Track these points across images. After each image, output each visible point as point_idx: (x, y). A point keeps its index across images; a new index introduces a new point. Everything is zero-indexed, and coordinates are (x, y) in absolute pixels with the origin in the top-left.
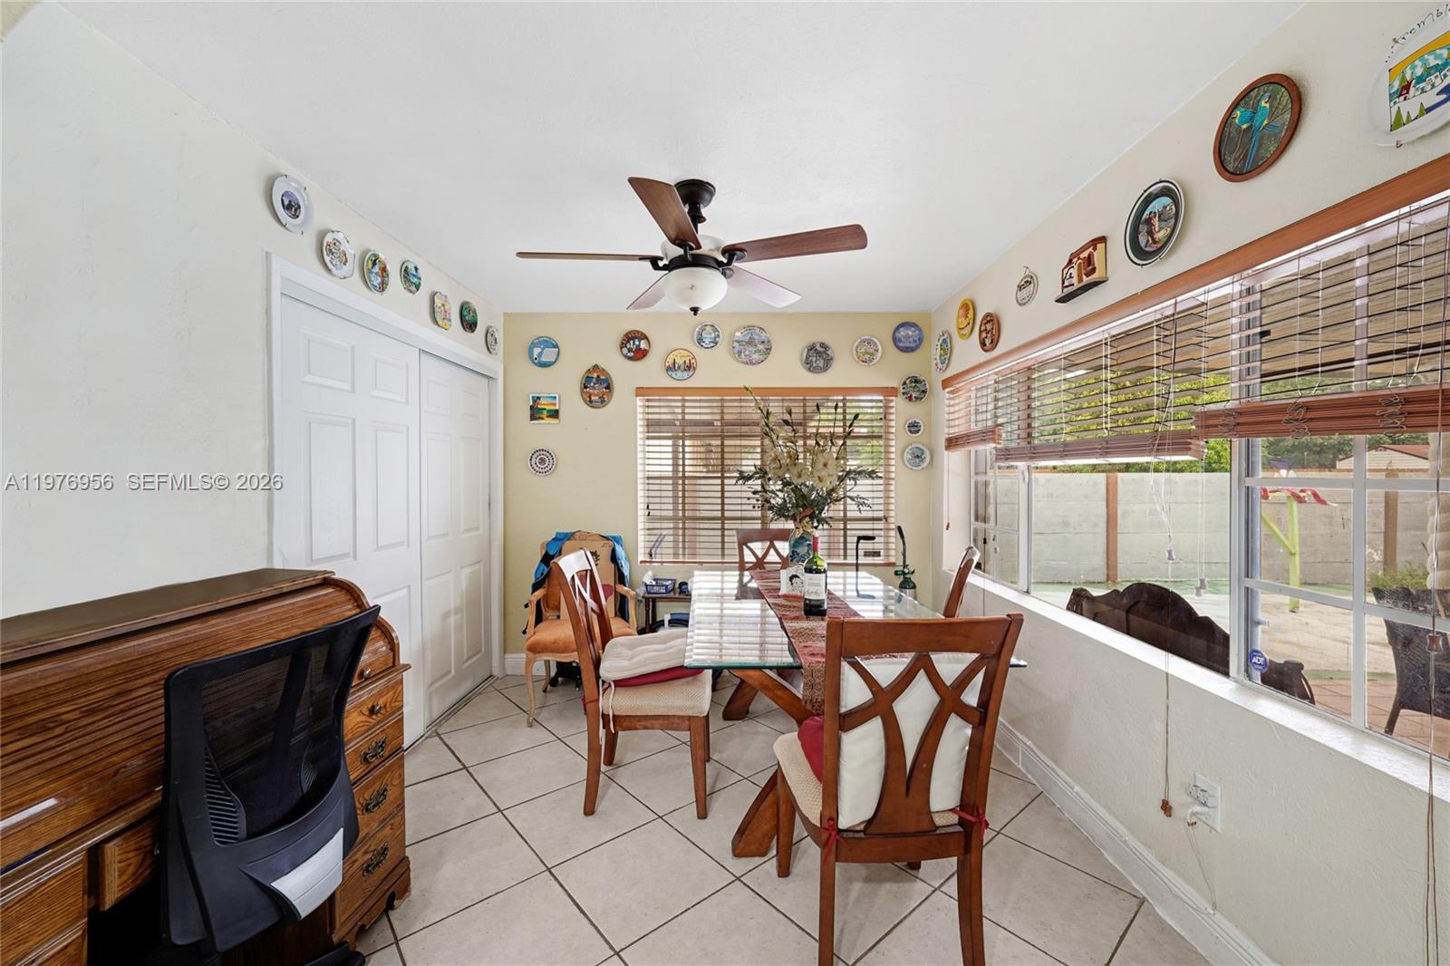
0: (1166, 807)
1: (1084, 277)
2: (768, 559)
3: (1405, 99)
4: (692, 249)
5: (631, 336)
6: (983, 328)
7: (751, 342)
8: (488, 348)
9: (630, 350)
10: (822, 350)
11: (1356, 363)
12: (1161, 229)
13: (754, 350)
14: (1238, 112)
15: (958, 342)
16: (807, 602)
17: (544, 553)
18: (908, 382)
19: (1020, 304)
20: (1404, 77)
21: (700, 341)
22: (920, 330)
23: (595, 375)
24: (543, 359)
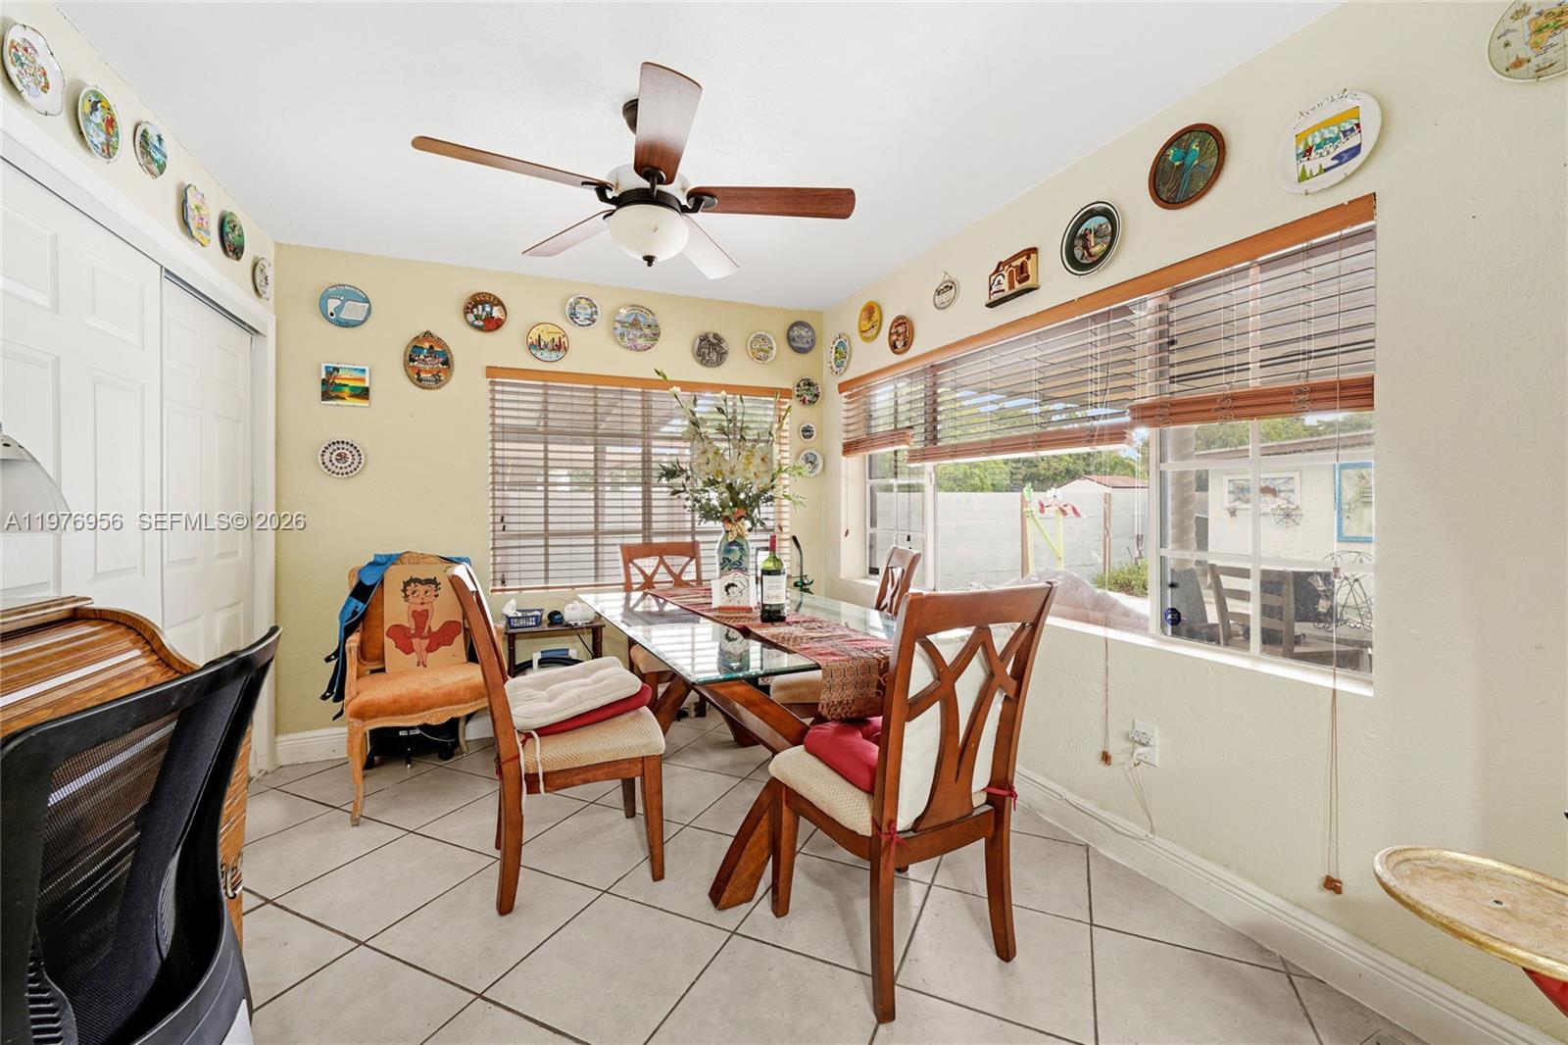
0: (1106, 758)
1: (1016, 283)
2: (656, 578)
3: (1308, 159)
4: (661, 181)
5: (477, 301)
6: (893, 331)
7: (635, 324)
8: (256, 290)
9: (477, 318)
10: (715, 341)
11: (1251, 366)
12: (1096, 244)
13: (638, 334)
14: (1172, 151)
15: (857, 344)
16: (767, 608)
17: (354, 583)
18: (801, 384)
19: (939, 308)
20: (1307, 142)
21: (573, 316)
22: (813, 332)
23: (427, 345)
24: (344, 315)
